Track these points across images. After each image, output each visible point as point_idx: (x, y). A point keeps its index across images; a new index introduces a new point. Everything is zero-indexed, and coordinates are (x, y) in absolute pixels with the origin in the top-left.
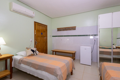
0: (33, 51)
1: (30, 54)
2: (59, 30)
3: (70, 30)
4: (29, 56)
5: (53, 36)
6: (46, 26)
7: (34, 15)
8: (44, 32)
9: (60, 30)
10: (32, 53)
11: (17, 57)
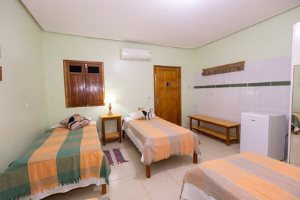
0: (145, 113)
1: (140, 117)
2: (206, 72)
3: (230, 72)
4: (139, 119)
5: (195, 87)
6: (178, 69)
7: (151, 56)
8: (174, 80)
9: (209, 74)
10: (144, 115)
11: (127, 119)
